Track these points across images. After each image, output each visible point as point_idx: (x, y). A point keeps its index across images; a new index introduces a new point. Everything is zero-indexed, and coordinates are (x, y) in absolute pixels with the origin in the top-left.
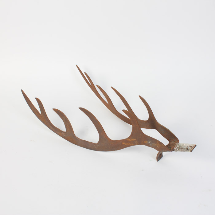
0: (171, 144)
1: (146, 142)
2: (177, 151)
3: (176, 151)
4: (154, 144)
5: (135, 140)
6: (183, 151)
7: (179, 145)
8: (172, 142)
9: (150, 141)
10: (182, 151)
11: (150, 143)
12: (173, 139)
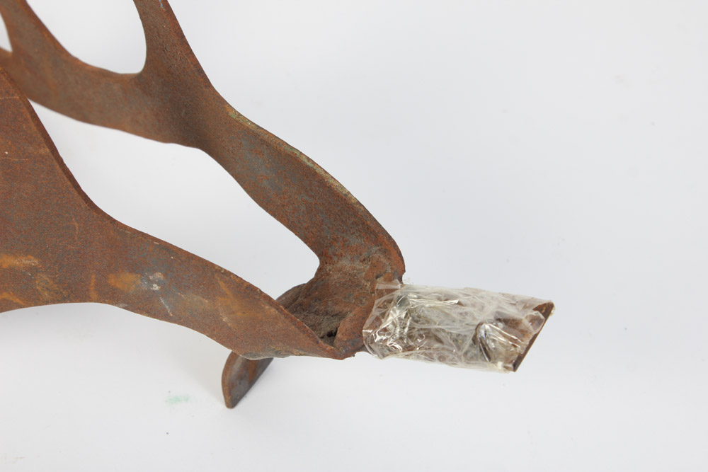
0: (335, 277)
1: (128, 281)
2: (392, 351)
3: (385, 352)
4: (197, 301)
5: (34, 262)
6: (442, 359)
7: (402, 302)
8: (345, 263)
9: (159, 275)
10: (430, 358)
11: (156, 287)
12: (355, 241)
